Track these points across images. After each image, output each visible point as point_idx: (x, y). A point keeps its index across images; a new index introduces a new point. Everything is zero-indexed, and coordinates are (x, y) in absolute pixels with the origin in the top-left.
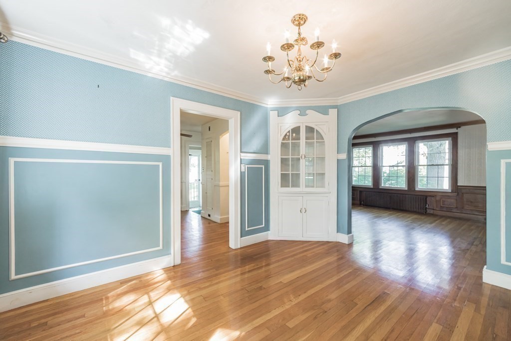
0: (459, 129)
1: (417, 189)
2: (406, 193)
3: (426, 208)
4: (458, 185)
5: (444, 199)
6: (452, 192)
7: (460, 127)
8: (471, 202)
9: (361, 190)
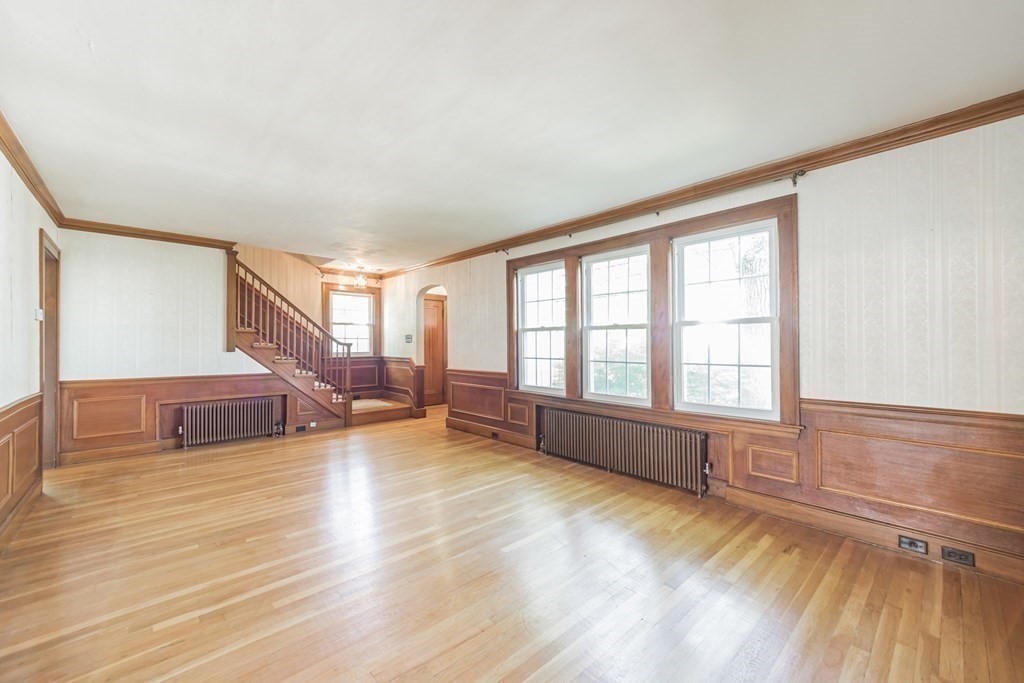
0: (800, 180)
1: (678, 407)
2: (648, 418)
3: (705, 476)
4: (804, 395)
5: (755, 448)
6: (783, 422)
7: (803, 173)
8: (848, 466)
9: (541, 402)
